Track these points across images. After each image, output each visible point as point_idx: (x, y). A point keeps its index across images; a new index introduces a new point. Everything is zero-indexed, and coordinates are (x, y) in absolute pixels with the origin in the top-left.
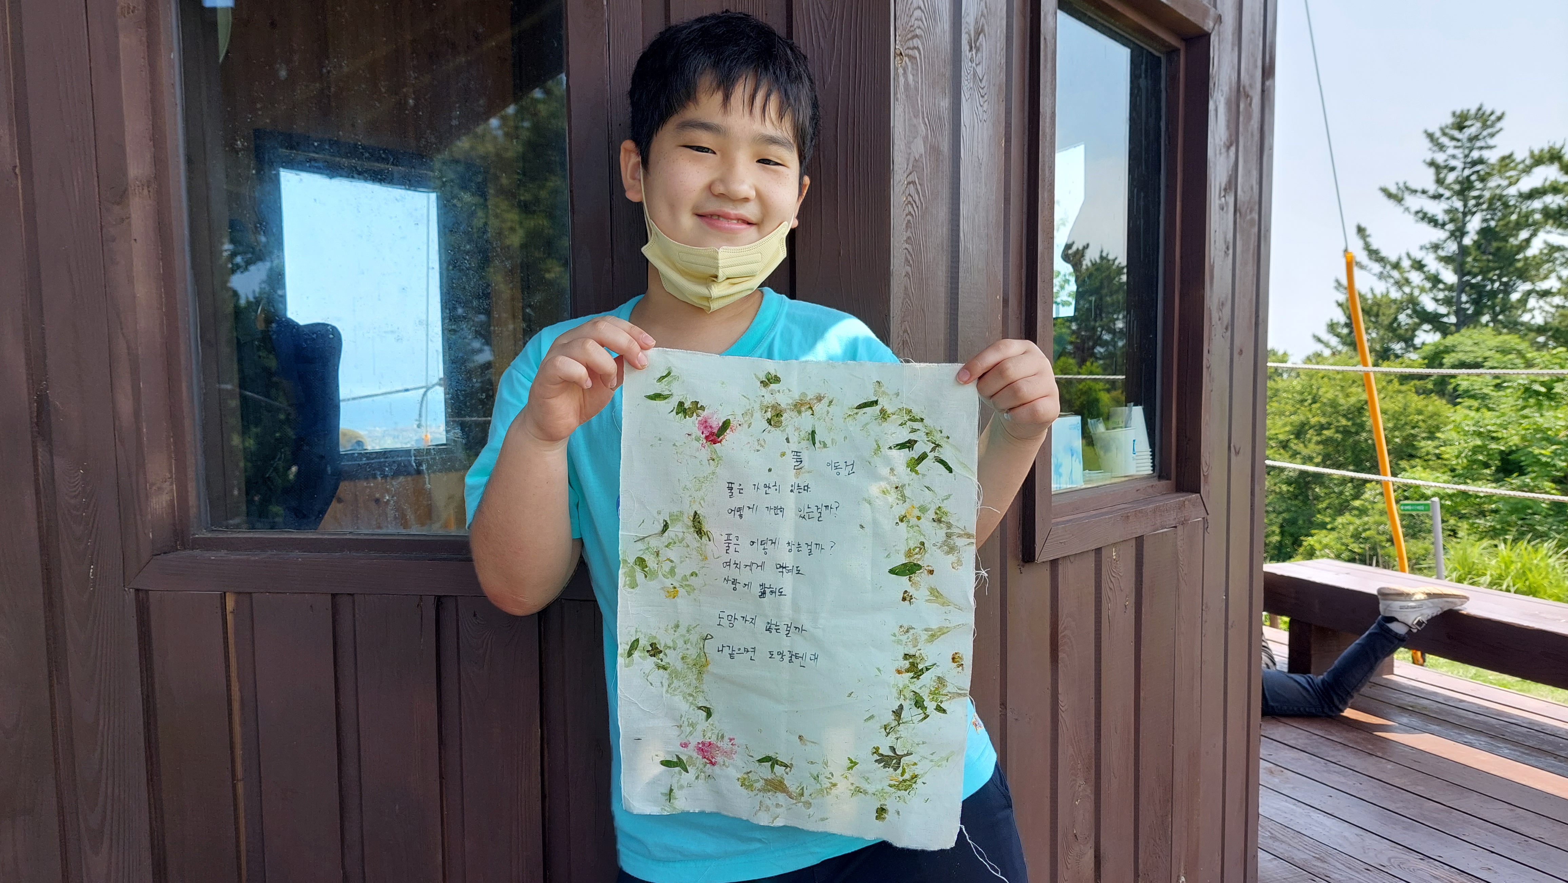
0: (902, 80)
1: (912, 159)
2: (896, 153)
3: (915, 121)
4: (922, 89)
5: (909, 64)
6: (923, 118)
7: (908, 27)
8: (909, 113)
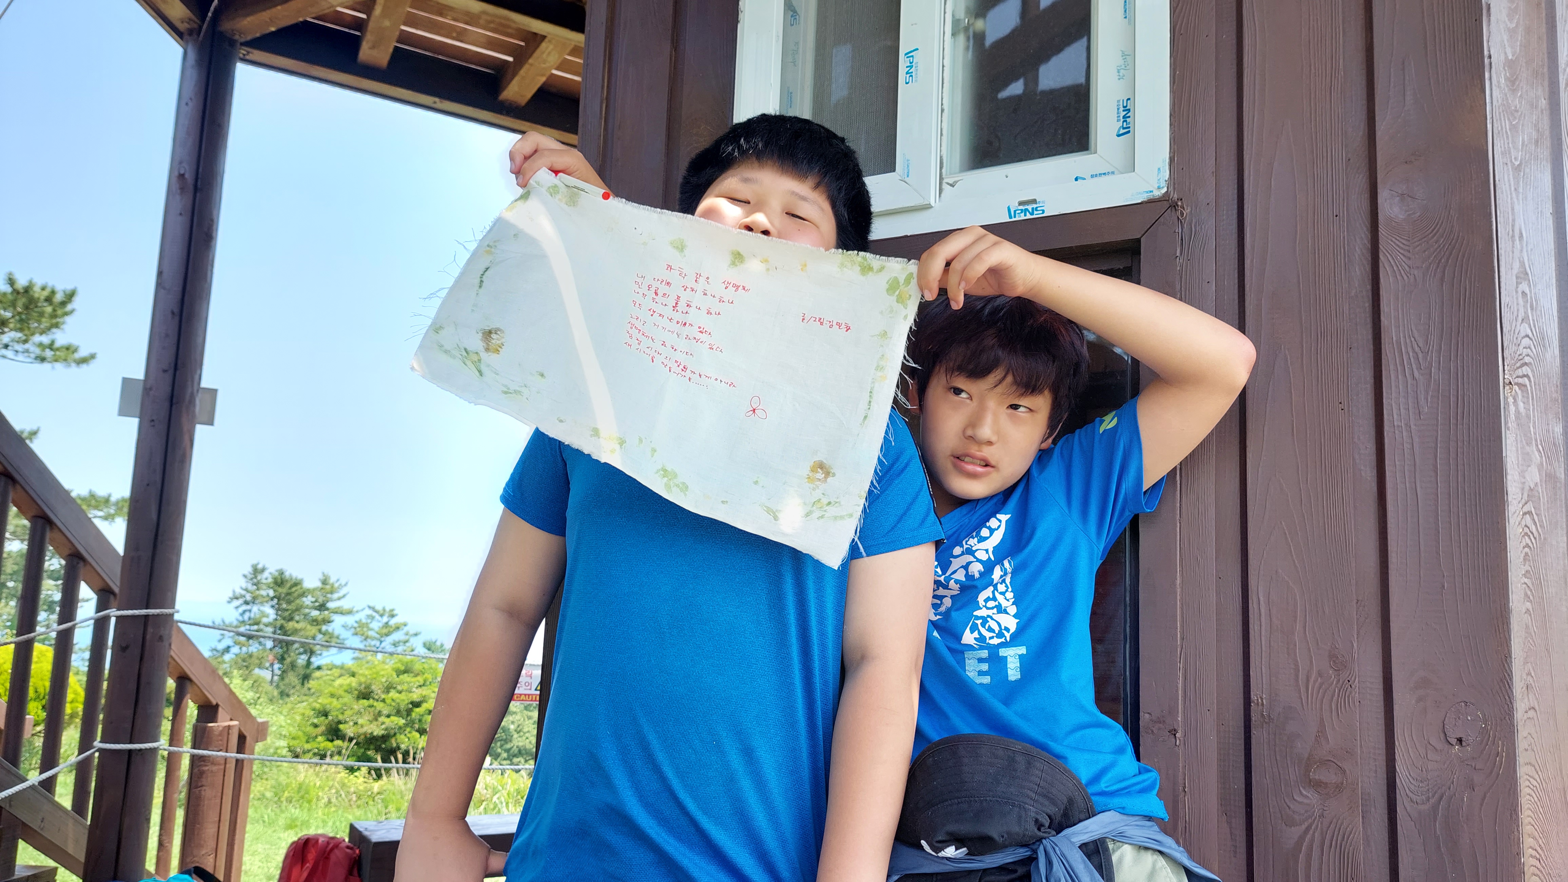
0: (1512, 408)
1: (1527, 488)
2: (1509, 483)
3: (1528, 449)
4: (1534, 416)
5: (1519, 392)
6: (1537, 445)
7: (1517, 356)
8: (1521, 441)
